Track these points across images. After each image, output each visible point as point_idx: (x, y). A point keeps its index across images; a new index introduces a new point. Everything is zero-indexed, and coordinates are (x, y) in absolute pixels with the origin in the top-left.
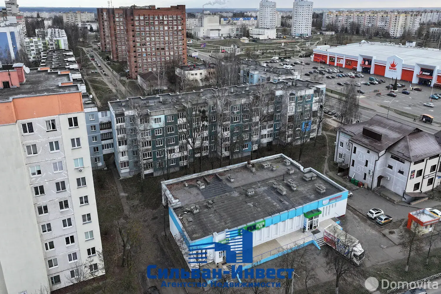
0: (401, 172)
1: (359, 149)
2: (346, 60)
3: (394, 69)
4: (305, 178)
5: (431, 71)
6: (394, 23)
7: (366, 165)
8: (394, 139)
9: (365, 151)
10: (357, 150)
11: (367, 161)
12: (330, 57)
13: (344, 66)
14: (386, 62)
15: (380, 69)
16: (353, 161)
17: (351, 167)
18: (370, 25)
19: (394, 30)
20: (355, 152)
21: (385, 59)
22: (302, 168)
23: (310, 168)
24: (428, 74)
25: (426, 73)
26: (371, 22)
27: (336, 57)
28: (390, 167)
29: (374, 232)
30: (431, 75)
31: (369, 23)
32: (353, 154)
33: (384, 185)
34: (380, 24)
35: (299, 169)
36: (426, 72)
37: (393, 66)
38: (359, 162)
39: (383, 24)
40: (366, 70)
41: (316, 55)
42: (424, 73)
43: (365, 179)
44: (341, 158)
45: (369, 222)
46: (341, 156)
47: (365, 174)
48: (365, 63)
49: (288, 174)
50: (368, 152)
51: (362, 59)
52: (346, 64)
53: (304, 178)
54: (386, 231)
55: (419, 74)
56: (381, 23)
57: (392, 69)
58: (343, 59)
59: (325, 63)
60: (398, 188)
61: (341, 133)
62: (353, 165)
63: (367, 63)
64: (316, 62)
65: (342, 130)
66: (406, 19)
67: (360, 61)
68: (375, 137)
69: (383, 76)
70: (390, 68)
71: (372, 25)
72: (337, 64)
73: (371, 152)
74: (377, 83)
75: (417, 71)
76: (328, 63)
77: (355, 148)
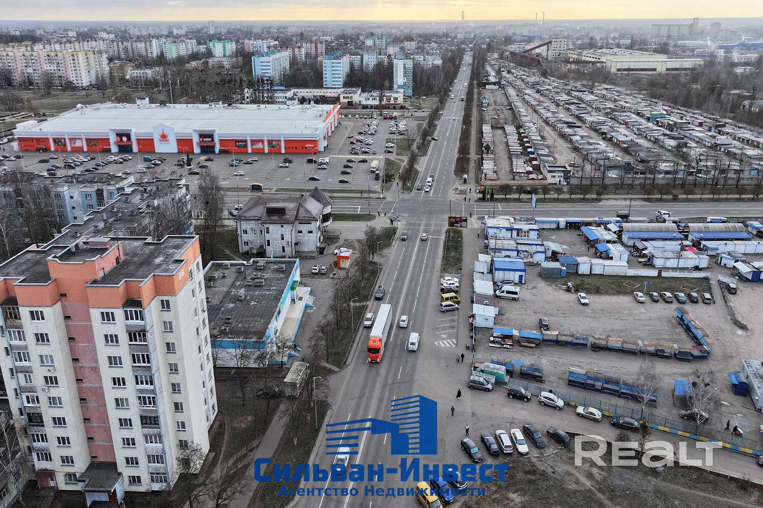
0: (310, 232)
1: (272, 228)
2: (87, 140)
3: (166, 141)
4: (260, 268)
5: (211, 136)
6: (72, 65)
7: (283, 239)
8: (294, 208)
9: (279, 226)
10: (270, 229)
11: (282, 235)
12: (55, 140)
13: (85, 149)
14: (152, 133)
15: (147, 145)
16: (268, 241)
17: (267, 247)
18: (30, 70)
19: (77, 77)
20: (268, 233)
21: (150, 131)
22: (245, 262)
23: (252, 259)
24: (210, 139)
25: (207, 139)
26: (30, 64)
27: (67, 137)
28: (300, 232)
29: (326, 280)
30: (213, 140)
31: (26, 66)
32: (266, 234)
33: (299, 250)
34: (47, 67)
35: (244, 265)
36: (205, 138)
37: (164, 137)
38: (275, 239)
39: (53, 67)
40: (125, 149)
41: (21, 140)
42: (205, 139)
43: (284, 251)
44: (247, 245)
45: (316, 276)
46: (246, 243)
47: (283, 247)
48: (121, 139)
49: (239, 272)
50: (282, 227)
51: (115, 135)
52: (88, 146)
53: (258, 268)
54: (331, 275)
55: (198, 141)
56: (50, 66)
57: (163, 141)
58: (81, 139)
59: (47, 150)
60: (310, 246)
61: (242, 222)
62: (269, 244)
63: (125, 139)
64: (27, 151)
65: (243, 218)
66: (87, 58)
67: (113, 139)
68: (281, 212)
69: (153, 151)
70: (160, 140)
71: (35, 70)
72: (72, 148)
73: (284, 225)
74: (160, 162)
75: (196, 139)
76: (53, 149)
77: (268, 228)
